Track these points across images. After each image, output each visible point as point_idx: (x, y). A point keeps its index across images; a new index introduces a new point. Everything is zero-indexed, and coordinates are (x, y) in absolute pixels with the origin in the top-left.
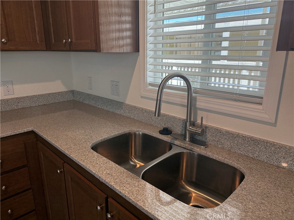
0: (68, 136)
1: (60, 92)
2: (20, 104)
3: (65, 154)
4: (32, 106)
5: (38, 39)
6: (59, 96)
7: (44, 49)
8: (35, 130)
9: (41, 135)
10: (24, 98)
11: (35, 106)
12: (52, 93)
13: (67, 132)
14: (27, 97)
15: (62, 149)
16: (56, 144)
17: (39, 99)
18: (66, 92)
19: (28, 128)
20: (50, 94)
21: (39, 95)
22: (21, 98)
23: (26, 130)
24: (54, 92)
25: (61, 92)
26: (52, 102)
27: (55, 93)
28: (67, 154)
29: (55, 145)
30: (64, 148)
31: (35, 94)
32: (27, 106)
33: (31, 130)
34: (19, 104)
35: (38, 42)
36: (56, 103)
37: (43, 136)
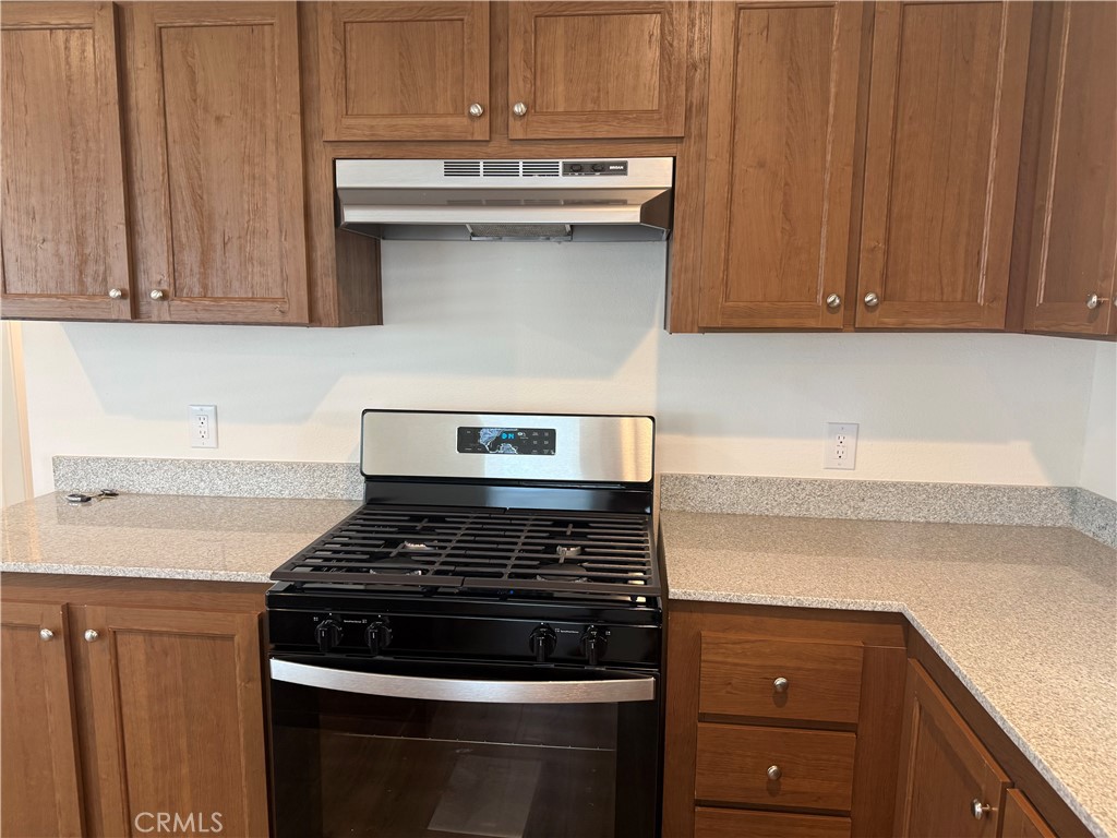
0: (1040, 681)
1: (1016, 489)
2: (865, 506)
3: (1027, 754)
4: (903, 518)
5: (982, 291)
6: (1010, 502)
7: (998, 327)
8: (911, 614)
9: (933, 641)
10: (883, 486)
11: (913, 522)
12: (985, 486)
13: (1037, 664)
14: (895, 485)
15: (1017, 730)
16: (990, 700)
17: (931, 501)
18: (1044, 493)
19: (889, 599)
20: (977, 488)
21: (935, 486)
22: (875, 486)
23: (879, 605)
24: (993, 483)
25: (1023, 489)
26: (981, 519)
27: (997, 489)
28: (1035, 757)
29: (987, 701)
30: (1024, 728)
31: (922, 480)
32: (888, 518)
33: (896, 611)
34: (862, 504)
35: (981, 301)
36: (994, 526)
37: (938, 647)
